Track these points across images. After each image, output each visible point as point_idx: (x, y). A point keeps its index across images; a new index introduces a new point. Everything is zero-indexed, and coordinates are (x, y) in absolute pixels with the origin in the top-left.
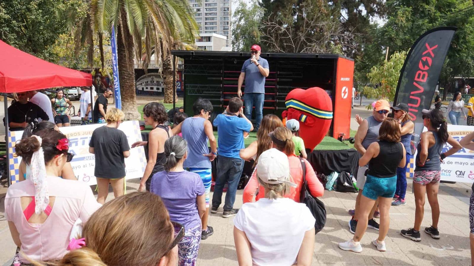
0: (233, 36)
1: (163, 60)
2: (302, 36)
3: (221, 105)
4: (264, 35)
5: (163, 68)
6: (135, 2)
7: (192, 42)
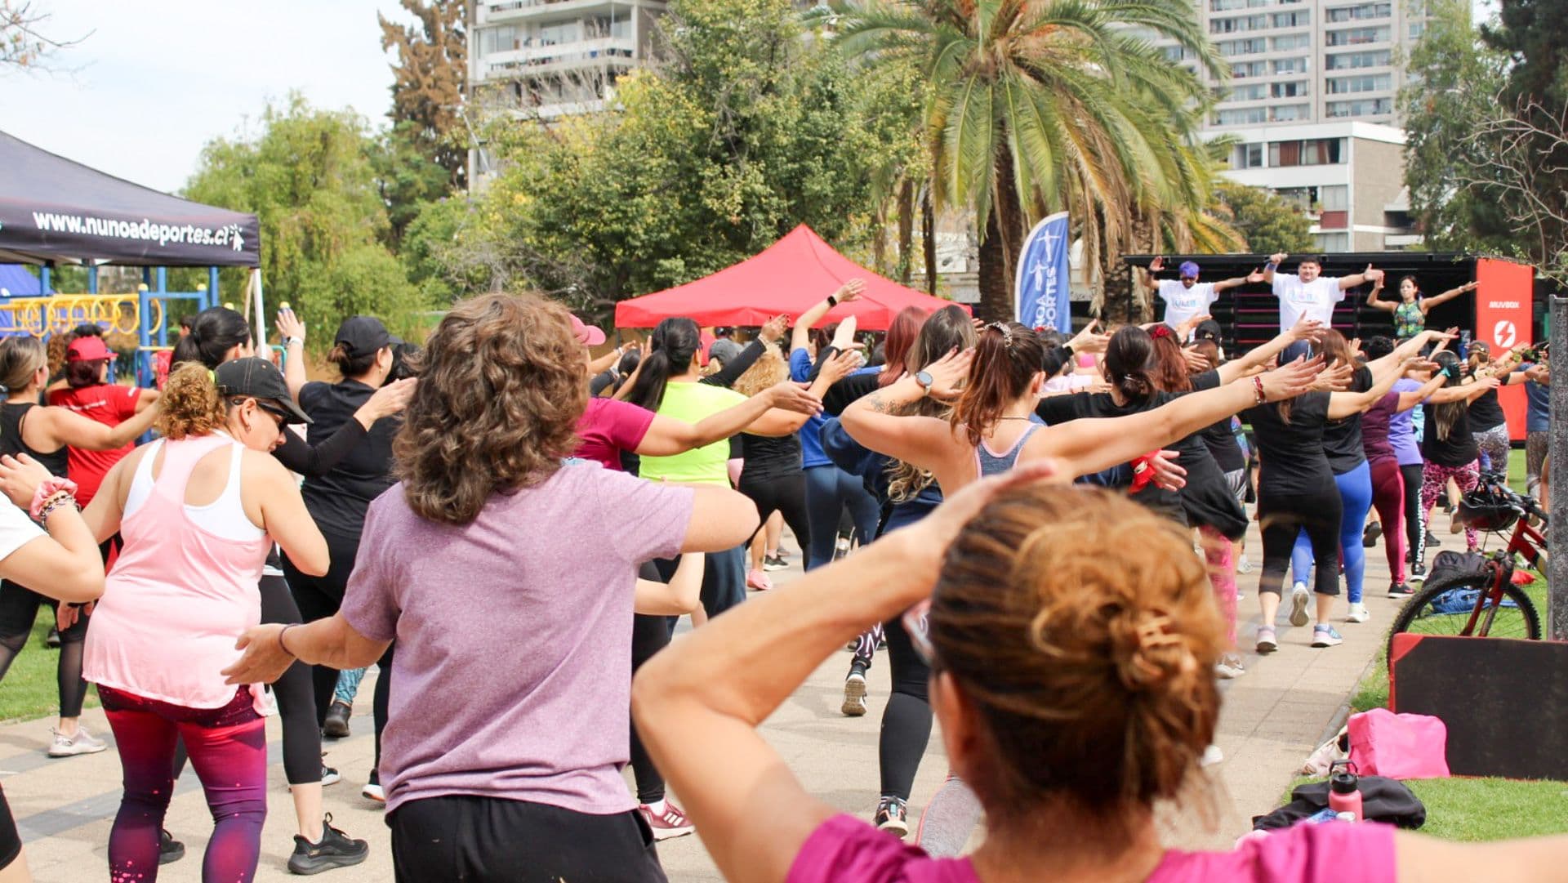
1: (1104, 269)
6: (1034, 125)
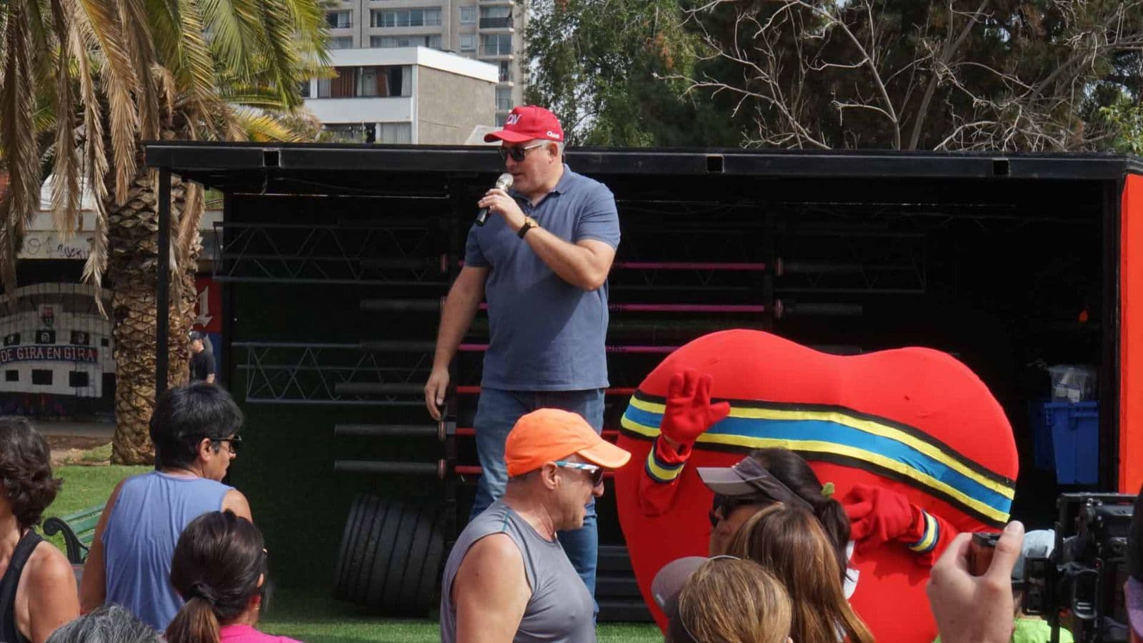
0: (535, 63)
1: (109, 206)
2: (938, 55)
3: (442, 464)
4: (715, 52)
5: (111, 255)
7: (279, 98)
